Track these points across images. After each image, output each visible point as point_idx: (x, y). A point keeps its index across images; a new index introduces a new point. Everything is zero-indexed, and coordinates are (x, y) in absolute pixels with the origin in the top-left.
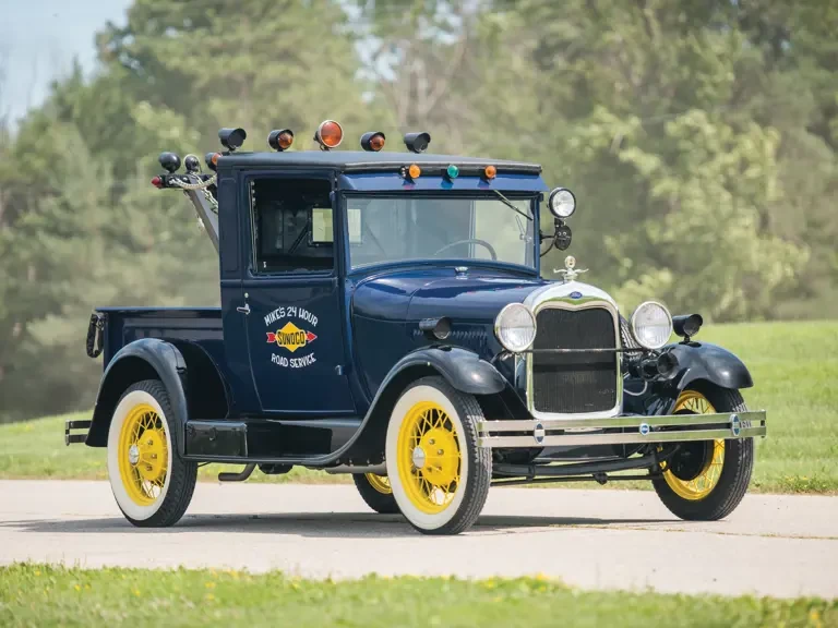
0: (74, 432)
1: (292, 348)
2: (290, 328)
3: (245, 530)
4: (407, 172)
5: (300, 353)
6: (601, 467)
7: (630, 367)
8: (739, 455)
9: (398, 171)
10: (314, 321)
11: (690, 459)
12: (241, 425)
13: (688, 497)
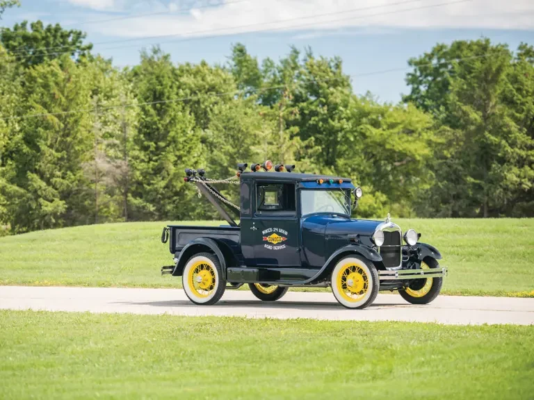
1: (275, 243)
2: (274, 235)
3: (255, 306)
4: (319, 181)
5: (278, 244)
6: (391, 286)
9: (316, 181)
10: (286, 233)
11: (418, 284)
12: (256, 270)
13: (414, 296)
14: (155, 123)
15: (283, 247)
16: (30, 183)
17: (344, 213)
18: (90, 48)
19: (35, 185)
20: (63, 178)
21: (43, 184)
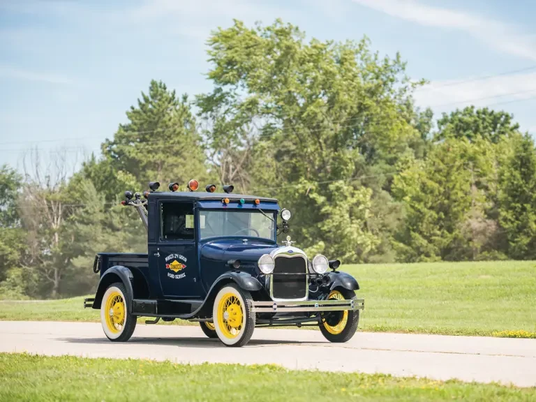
0: (87, 303)
1: (176, 271)
2: (175, 263)
4: (224, 201)
5: (180, 273)
6: (299, 321)
7: (311, 281)
8: (353, 316)
9: (221, 201)
10: (185, 260)
13: (333, 333)
14: (521, 187)
15: (183, 275)
16: (413, 241)
17: (270, 238)
18: (516, 127)
19: (417, 243)
20: (442, 236)
21: (425, 242)
